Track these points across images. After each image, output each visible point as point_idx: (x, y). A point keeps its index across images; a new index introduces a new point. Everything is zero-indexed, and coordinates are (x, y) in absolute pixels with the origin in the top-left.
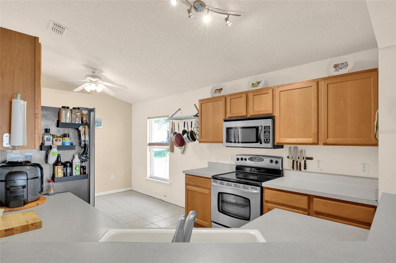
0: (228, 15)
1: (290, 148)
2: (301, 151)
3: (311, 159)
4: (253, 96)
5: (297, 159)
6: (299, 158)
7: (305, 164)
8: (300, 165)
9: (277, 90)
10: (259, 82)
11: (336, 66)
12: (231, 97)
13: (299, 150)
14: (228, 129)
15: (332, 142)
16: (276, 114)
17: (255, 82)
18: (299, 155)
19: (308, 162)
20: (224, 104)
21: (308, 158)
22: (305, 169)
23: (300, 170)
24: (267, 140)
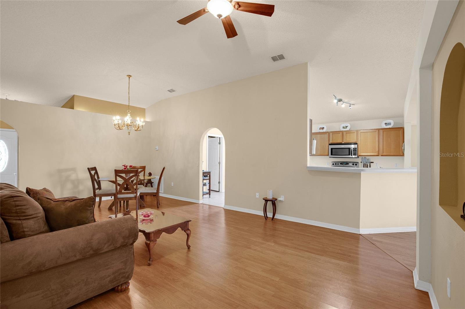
0: (350, 104)
1: (362, 158)
2: (368, 159)
3: (373, 162)
4: (346, 133)
5: (366, 163)
6: (367, 162)
7: (370, 165)
8: (368, 166)
9: (359, 131)
10: (347, 127)
11: (386, 124)
12: (333, 133)
13: (367, 158)
14: (332, 149)
15: (385, 155)
16: (359, 142)
17: (344, 126)
18: (367, 161)
19: (371, 164)
20: (328, 136)
21: (371, 162)
22: (370, 167)
23: (368, 167)
24: (355, 154)
